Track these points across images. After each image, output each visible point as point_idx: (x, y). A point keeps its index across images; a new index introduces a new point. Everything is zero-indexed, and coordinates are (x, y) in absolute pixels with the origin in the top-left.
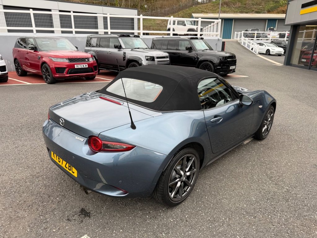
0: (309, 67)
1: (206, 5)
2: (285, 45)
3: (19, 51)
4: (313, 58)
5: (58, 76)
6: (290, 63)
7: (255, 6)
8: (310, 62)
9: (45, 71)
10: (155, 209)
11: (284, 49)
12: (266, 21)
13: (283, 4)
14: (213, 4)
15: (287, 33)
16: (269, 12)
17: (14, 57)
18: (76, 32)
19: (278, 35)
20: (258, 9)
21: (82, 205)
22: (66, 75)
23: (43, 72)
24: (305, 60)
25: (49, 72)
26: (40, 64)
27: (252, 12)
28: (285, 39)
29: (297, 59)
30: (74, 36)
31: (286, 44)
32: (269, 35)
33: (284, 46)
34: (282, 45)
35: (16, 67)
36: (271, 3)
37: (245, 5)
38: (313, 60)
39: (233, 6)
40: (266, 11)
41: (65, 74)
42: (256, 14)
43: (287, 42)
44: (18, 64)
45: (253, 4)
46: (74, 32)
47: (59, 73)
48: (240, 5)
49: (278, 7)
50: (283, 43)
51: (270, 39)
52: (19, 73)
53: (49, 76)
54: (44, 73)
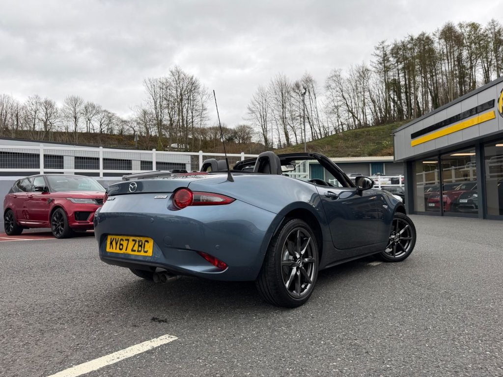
0: (440, 212)
1: (285, 149)
2: (402, 192)
3: (16, 197)
4: (443, 200)
5: (77, 224)
6: (414, 210)
7: (350, 149)
8: (440, 207)
9: (56, 219)
10: (264, 312)
11: (402, 198)
12: (369, 165)
13: (387, 145)
14: (293, 148)
15: (401, 177)
16: (370, 155)
17: (7, 206)
18: (105, 175)
19: (389, 180)
20: (355, 153)
21: (152, 315)
22: (90, 223)
23: (54, 221)
24: (433, 205)
25: (63, 220)
26: (50, 210)
27: (348, 156)
28: (400, 185)
29: (422, 205)
30: (101, 179)
31: (403, 190)
32: (377, 180)
33: (401, 194)
34: (398, 192)
35: (6, 222)
36: (371, 145)
37: (337, 148)
38: (444, 203)
39: (321, 150)
40: (366, 155)
41: (89, 221)
42: (354, 158)
43: (404, 188)
44: (11, 216)
45: (347, 147)
46: (101, 175)
47: (79, 220)
48: (330, 148)
49: (382, 149)
50: (398, 189)
51: (380, 186)
52: (9, 231)
53: (62, 225)
54: (54, 223)
